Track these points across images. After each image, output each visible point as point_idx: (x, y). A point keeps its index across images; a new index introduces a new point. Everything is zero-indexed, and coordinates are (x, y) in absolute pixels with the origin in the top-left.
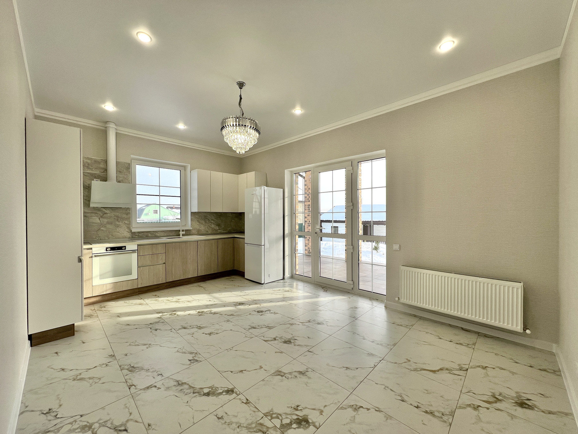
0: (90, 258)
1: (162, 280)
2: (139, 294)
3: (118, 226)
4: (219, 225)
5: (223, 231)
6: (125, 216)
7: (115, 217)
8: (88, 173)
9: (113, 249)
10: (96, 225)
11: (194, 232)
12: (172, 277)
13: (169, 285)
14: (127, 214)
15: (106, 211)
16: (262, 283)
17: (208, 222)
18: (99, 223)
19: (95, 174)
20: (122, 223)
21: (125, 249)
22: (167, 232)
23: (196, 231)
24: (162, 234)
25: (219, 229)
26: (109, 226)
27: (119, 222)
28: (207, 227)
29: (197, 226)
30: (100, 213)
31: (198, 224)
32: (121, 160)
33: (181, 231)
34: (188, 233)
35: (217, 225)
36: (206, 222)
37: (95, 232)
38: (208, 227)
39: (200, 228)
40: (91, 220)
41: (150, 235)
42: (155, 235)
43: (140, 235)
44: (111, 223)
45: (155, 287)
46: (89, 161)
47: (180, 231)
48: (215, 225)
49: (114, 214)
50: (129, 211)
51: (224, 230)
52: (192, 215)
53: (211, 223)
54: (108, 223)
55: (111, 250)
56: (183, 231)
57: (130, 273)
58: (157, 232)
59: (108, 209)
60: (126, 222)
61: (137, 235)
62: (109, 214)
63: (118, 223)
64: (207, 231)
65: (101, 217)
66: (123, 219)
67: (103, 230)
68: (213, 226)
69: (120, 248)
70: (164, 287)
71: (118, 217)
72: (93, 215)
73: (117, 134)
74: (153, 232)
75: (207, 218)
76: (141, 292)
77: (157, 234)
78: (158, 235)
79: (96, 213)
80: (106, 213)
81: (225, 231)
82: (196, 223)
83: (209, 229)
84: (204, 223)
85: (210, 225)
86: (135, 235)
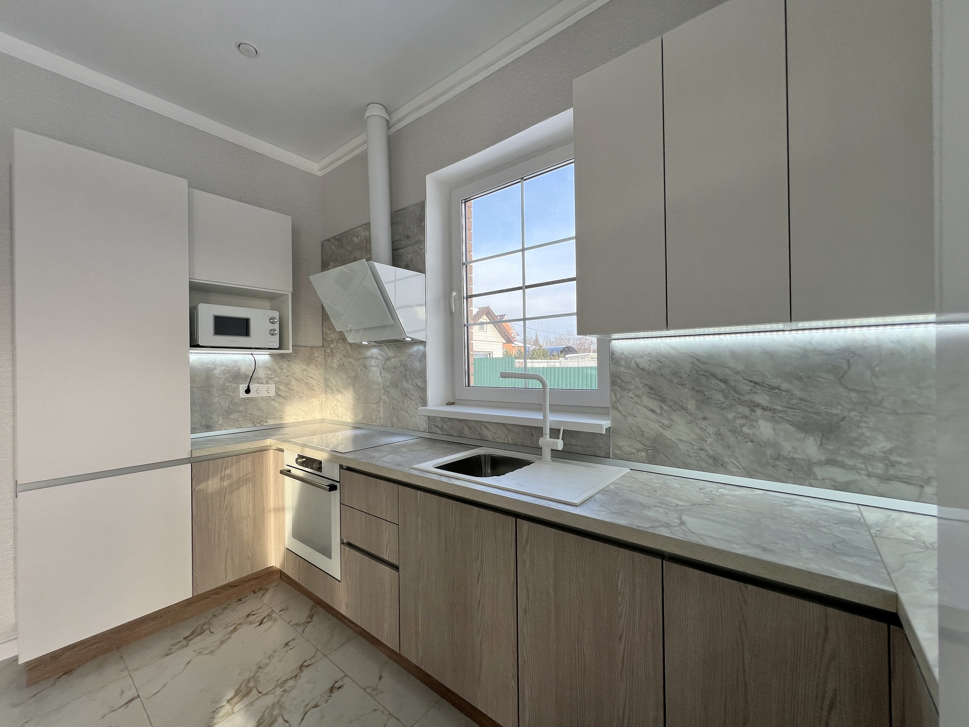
1: (389, 637)
3: (405, 394)
6: (416, 364)
7: (402, 369)
10: (376, 389)
11: (624, 445)
12: (418, 651)
14: (419, 359)
15: (389, 352)
17: (719, 397)
18: (380, 382)
20: (412, 385)
21: (321, 471)
23: (639, 446)
26: (393, 392)
27: (407, 381)
28: (711, 430)
30: (381, 357)
31: (654, 404)
32: (410, 201)
33: (547, 431)
37: (376, 407)
40: (371, 376)
43: (445, 427)
44: (395, 384)
48: (792, 429)
49: (400, 358)
50: (423, 350)
52: (615, 355)
53: (746, 411)
54: (392, 383)
55: (303, 466)
59: (392, 344)
60: (419, 383)
61: (441, 428)
62: (392, 360)
63: (405, 384)
65: (383, 367)
66: (414, 374)
67: (385, 402)
71: (405, 365)
72: (373, 363)
78: (489, 435)
80: (389, 358)
82: (637, 400)
83: (729, 447)
84: (691, 405)
85: (739, 422)
86: (435, 426)
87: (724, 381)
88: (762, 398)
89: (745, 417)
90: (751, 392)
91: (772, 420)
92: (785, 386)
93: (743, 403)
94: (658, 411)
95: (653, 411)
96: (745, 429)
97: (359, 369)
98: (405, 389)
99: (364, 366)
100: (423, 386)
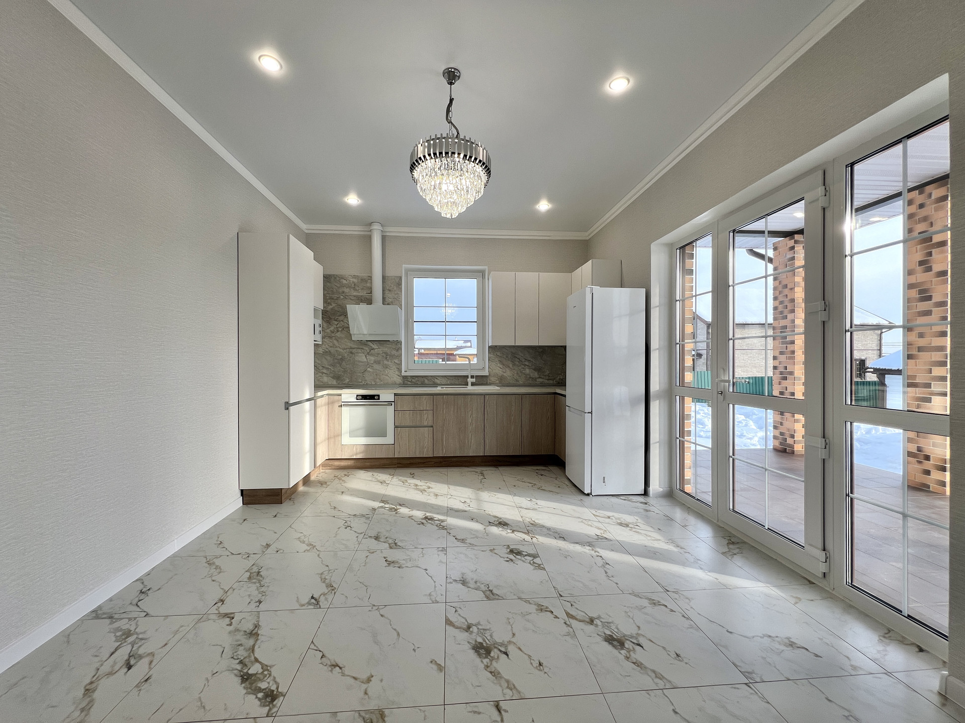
0: (339, 406)
1: (427, 453)
2: (398, 467)
3: (386, 367)
4: (538, 370)
5: (546, 381)
6: (394, 352)
7: (384, 354)
8: (354, 296)
9: (364, 397)
10: (362, 365)
11: (493, 379)
12: (443, 451)
13: (441, 462)
14: (397, 350)
15: (373, 346)
16: (586, 492)
17: (517, 363)
18: (365, 361)
19: (362, 296)
20: (391, 362)
21: (379, 399)
22: (451, 378)
23: (497, 379)
24: (444, 381)
25: (540, 378)
26: (376, 366)
27: (388, 361)
28: (516, 372)
29: (498, 370)
30: (367, 349)
31: (501, 366)
32: (390, 273)
33: (470, 376)
34: (481, 380)
35: (535, 370)
36: (514, 365)
37: (361, 375)
38: (519, 372)
39: (505, 374)
40: (357, 358)
41: (426, 381)
42: (434, 382)
43: (413, 380)
44: (378, 362)
45: (420, 461)
46: (355, 280)
47: (467, 377)
48: (532, 370)
49: (382, 349)
50: (399, 345)
51: (548, 380)
52: (490, 351)
53: (523, 366)
54: (375, 362)
55: (362, 399)
56: (472, 377)
57: (384, 435)
58: (437, 378)
59: (376, 342)
60: (396, 361)
61: (410, 380)
62: (376, 350)
63: (386, 362)
64: (516, 380)
65: (368, 354)
66: (392, 356)
67: (369, 372)
68: (527, 371)
69: (372, 397)
70: (432, 463)
71: (386, 354)
72: (359, 351)
73: (384, 238)
74: (430, 378)
75: (516, 356)
76: (401, 465)
77: (436, 380)
78: (438, 381)
79: (363, 349)
80: (373, 349)
81: (551, 382)
82: (496, 365)
83: (520, 376)
84: (511, 366)
85: (522, 369)
86: (407, 381)
87: (519, 359)
88: (527, 363)
89: (523, 368)
91: (529, 369)
92: (532, 360)
93: (523, 365)
94: (502, 368)
95: (500, 368)
97: (346, 355)
98: (386, 365)
99: (351, 353)
100: (399, 363)
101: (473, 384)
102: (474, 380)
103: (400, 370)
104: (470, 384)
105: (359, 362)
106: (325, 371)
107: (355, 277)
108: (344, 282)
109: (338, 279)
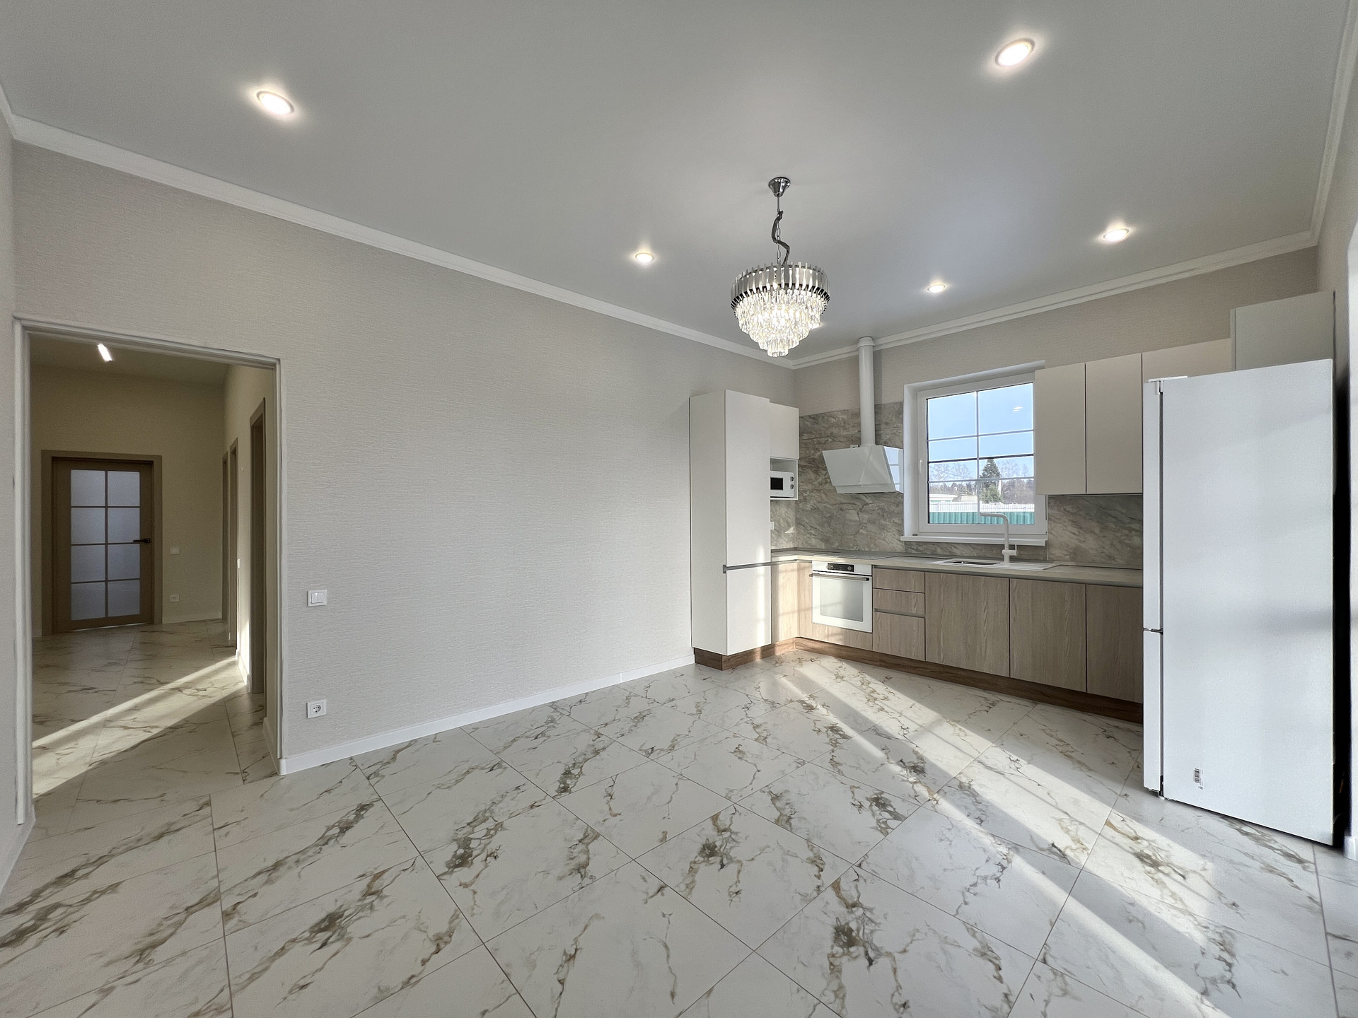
0: (809, 575)
1: (916, 654)
3: (883, 528)
6: (893, 508)
7: (879, 511)
8: (844, 437)
9: (836, 567)
10: (854, 525)
11: (1057, 553)
14: (897, 505)
15: (869, 501)
18: (857, 520)
20: (889, 522)
21: (853, 571)
22: (978, 547)
23: (1066, 553)
24: (967, 552)
26: (870, 527)
27: (885, 520)
29: (1067, 535)
30: (859, 504)
31: (1075, 530)
32: (888, 399)
33: (1006, 546)
34: (1025, 553)
37: (852, 537)
39: (1083, 545)
40: (848, 516)
41: (939, 551)
42: (950, 552)
44: (872, 522)
46: (845, 417)
47: (1002, 547)
49: (879, 504)
50: (900, 498)
52: (1051, 504)
53: (1127, 532)
54: (869, 521)
55: (834, 570)
56: (1012, 547)
57: (860, 618)
59: (871, 494)
60: (896, 521)
61: (915, 548)
62: (869, 505)
63: (883, 522)
64: (1110, 557)
65: (860, 510)
66: (892, 514)
67: (862, 534)
69: (844, 567)
71: (883, 509)
72: (850, 506)
73: (875, 354)
74: (946, 546)
75: (1109, 512)
77: (954, 550)
78: (958, 552)
79: (854, 504)
80: (867, 504)
82: (1065, 528)
84: (1097, 530)
86: (911, 548)
87: (1116, 518)
89: (1127, 535)
90: (1130, 523)
94: (1077, 533)
95: (1074, 534)
96: (1126, 541)
97: (835, 512)
98: (882, 525)
99: (841, 509)
100: (900, 522)
101: (1012, 559)
102: (1014, 553)
103: (901, 533)
104: (1007, 558)
105: (851, 521)
106: (813, 532)
107: (844, 412)
108: (833, 420)
109: (826, 418)
